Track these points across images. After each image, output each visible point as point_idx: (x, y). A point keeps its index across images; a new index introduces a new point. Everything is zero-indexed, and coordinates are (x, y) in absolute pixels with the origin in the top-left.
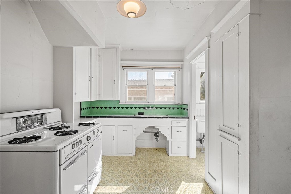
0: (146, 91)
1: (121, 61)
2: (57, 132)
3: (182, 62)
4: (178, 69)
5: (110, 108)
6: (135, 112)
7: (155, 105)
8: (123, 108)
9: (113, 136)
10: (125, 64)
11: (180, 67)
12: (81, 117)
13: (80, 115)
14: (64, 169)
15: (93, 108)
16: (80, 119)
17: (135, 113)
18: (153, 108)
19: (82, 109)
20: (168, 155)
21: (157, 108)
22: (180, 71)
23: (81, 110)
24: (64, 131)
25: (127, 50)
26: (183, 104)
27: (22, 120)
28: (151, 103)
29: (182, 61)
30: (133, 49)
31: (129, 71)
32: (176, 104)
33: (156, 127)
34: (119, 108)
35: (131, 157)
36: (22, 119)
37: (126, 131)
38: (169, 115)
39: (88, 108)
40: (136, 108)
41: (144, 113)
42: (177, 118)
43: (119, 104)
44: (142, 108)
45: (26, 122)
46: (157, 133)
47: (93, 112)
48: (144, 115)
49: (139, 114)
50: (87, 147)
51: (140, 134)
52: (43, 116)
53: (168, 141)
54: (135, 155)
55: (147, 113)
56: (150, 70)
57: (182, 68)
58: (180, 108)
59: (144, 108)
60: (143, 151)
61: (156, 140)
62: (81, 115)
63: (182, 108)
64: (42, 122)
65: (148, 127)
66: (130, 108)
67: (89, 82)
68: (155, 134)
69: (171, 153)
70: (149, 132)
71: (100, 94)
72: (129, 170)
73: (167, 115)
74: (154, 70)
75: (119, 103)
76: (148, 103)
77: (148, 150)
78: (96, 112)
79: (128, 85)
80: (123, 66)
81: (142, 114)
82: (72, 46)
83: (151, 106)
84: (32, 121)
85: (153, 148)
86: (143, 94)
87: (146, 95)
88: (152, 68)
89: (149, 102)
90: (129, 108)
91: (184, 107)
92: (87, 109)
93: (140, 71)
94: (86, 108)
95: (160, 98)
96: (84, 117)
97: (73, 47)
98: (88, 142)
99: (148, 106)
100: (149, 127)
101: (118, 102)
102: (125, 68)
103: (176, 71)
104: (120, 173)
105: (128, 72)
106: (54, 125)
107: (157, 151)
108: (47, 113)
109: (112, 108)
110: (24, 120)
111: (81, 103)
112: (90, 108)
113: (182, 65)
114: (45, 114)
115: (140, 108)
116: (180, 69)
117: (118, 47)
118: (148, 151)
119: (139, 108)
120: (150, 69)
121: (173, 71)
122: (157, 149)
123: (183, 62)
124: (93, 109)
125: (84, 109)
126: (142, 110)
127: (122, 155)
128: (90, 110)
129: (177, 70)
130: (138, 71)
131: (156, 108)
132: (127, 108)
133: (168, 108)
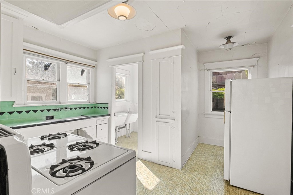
3: (96, 62)
4: (92, 68)
6: (41, 116)
8: (28, 112)
10: (25, 46)
11: (94, 67)
17: (40, 118)
21: (71, 109)
22: (94, 70)
26: (97, 103)
28: (64, 103)
30: (38, 29)
32: (90, 103)
34: (11, 113)
41: (55, 116)
43: (13, 106)
44: (52, 110)
48: (55, 119)
49: (47, 118)
55: (59, 116)
56: (64, 63)
57: (97, 68)
58: (94, 107)
59: (55, 110)
65: (74, 131)
76: (61, 103)
81: (52, 118)
83: (64, 107)
88: (67, 62)
90: (32, 111)
91: (99, 105)
102: (25, 53)
103: (90, 69)
113: (95, 64)
115: (49, 110)
119: (47, 110)
120: (63, 61)
121: (87, 69)
126: (51, 113)
132: (35, 111)
133: (83, 108)
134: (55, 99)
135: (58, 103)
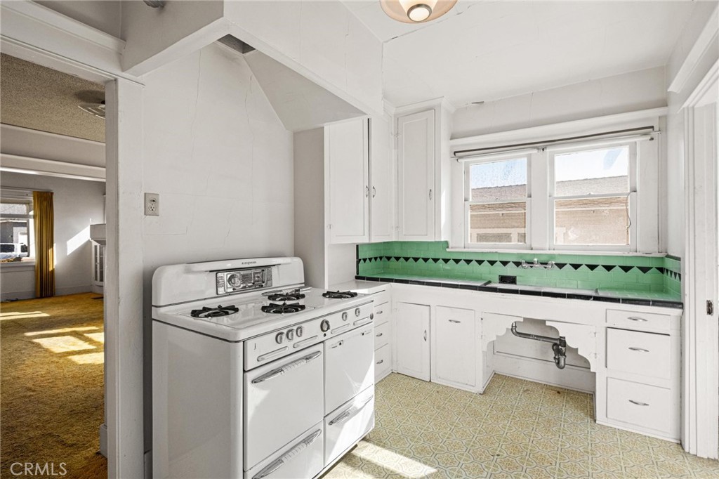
0: (525, 215)
1: (451, 139)
2: (271, 304)
3: (664, 109)
4: (646, 134)
5: (426, 260)
6: (490, 273)
7: (552, 257)
8: (457, 261)
9: (425, 331)
10: (462, 145)
11: (652, 127)
12: (357, 278)
13: (356, 274)
14: (254, 382)
15: (389, 258)
16: (356, 282)
17: (489, 277)
18: (546, 264)
19: (360, 260)
20: (595, 421)
21: (561, 266)
22: (652, 139)
23: (358, 261)
24: (284, 304)
25: (466, 108)
26: (668, 256)
27: (226, 276)
28: (542, 250)
29: (664, 103)
30: (483, 102)
31: (474, 162)
32: (635, 254)
33: (548, 324)
34: (446, 261)
35: (471, 395)
36: (225, 273)
37: (457, 322)
38: (603, 289)
39: (376, 259)
40: (492, 263)
41: (517, 278)
42: (626, 301)
43: (448, 250)
44: (511, 264)
45: (233, 281)
46: (558, 342)
47: (389, 268)
48: (517, 283)
49: (503, 279)
50: (322, 344)
51: (497, 336)
52: (263, 270)
53: (595, 373)
54: (484, 393)
55: (527, 279)
56: (535, 151)
57: (663, 130)
58: (654, 270)
59: (518, 264)
60: (512, 386)
61: (555, 364)
62: (358, 274)
63: (661, 270)
64: (263, 282)
65: (522, 320)
66: (477, 261)
67: (367, 199)
68: (555, 344)
69: (607, 416)
70: (530, 335)
71: (398, 227)
72: (453, 427)
73: (596, 291)
74: (548, 150)
75: (448, 247)
76: (532, 249)
77: (529, 387)
78: (395, 269)
79: (471, 200)
80: (455, 153)
81: (512, 280)
82: (321, 125)
83: (536, 260)
84: (245, 279)
85: (548, 387)
86: (516, 225)
87: (525, 227)
88: (543, 145)
89: (533, 246)
90: (474, 263)
91: (669, 264)
92: (373, 260)
93: (505, 159)
94: (370, 259)
95: (572, 236)
96: (363, 278)
97: (323, 127)
98: (325, 335)
99: (528, 259)
100: (525, 319)
101: (445, 245)
102: (461, 157)
103: (636, 143)
104: (425, 428)
105: (472, 167)
106: (281, 291)
107: (559, 399)
108: (274, 265)
109: (431, 260)
110: (229, 276)
111: (357, 246)
112: (381, 258)
113: (664, 119)
114: (270, 266)
115: (505, 263)
116: (654, 134)
117: (440, 105)
118: (527, 390)
119: (501, 262)
120: (534, 148)
121: (626, 144)
122: (559, 392)
123: (667, 106)
124: (388, 262)
125: (365, 260)
126: (510, 271)
127: (449, 385)
128: (382, 262)
129: (639, 140)
130: (500, 160)
131: (556, 264)
132: (468, 262)
133: (604, 266)
134: (523, 240)
135: (527, 249)
